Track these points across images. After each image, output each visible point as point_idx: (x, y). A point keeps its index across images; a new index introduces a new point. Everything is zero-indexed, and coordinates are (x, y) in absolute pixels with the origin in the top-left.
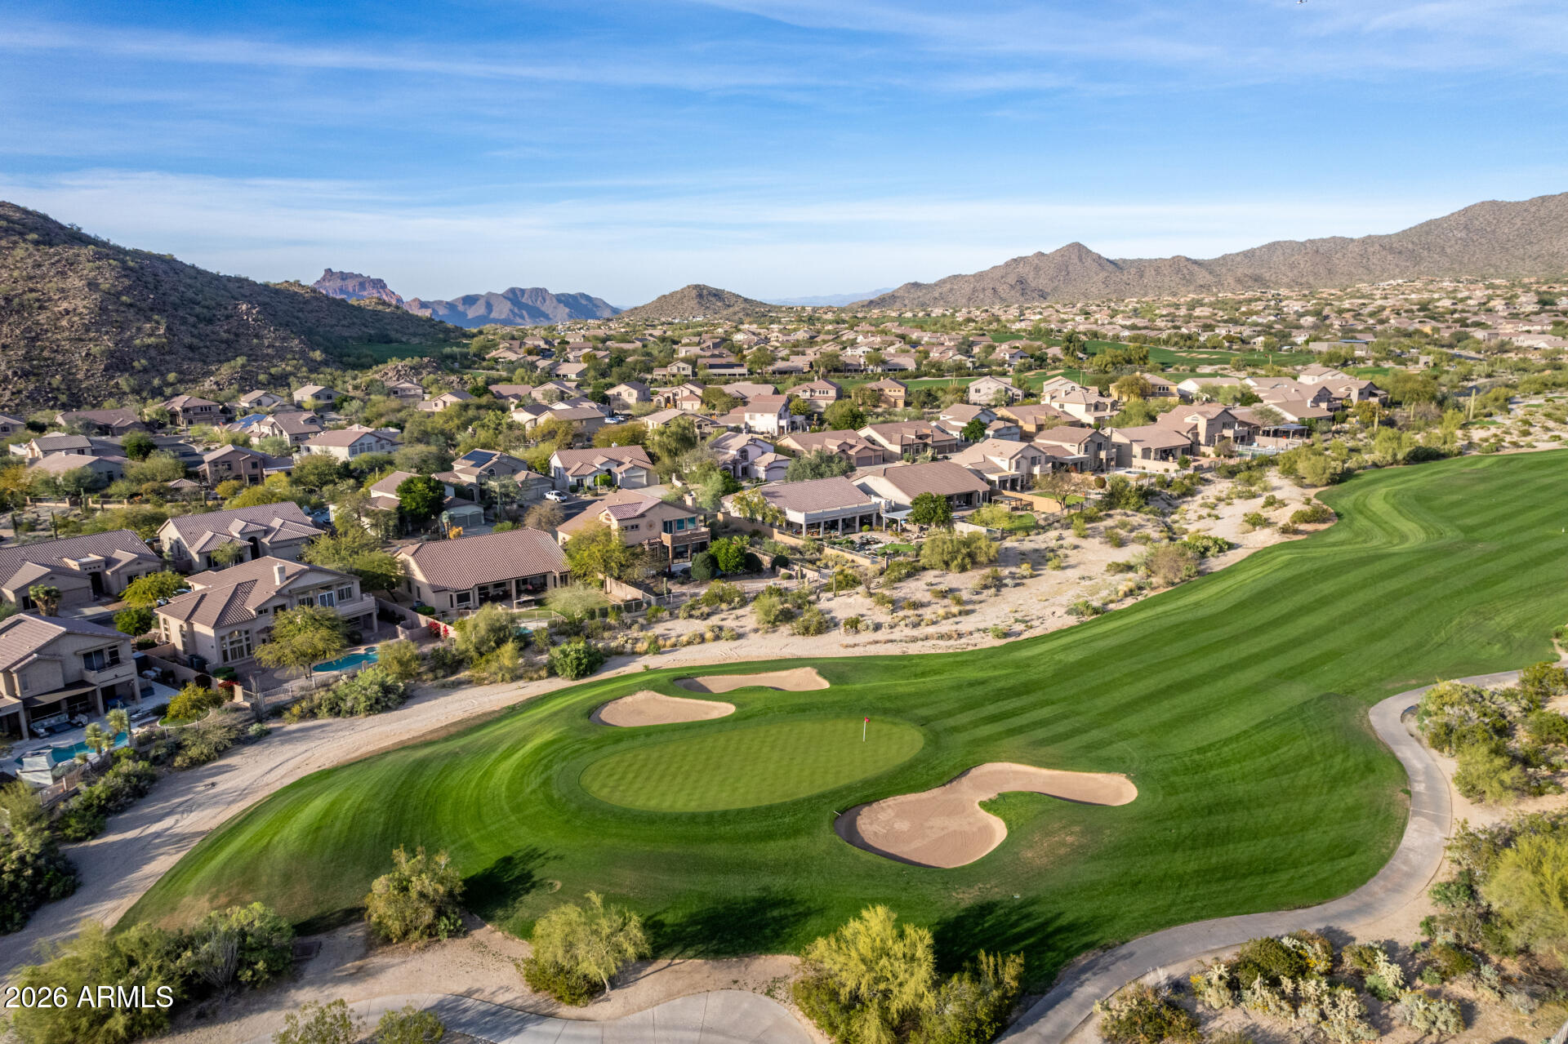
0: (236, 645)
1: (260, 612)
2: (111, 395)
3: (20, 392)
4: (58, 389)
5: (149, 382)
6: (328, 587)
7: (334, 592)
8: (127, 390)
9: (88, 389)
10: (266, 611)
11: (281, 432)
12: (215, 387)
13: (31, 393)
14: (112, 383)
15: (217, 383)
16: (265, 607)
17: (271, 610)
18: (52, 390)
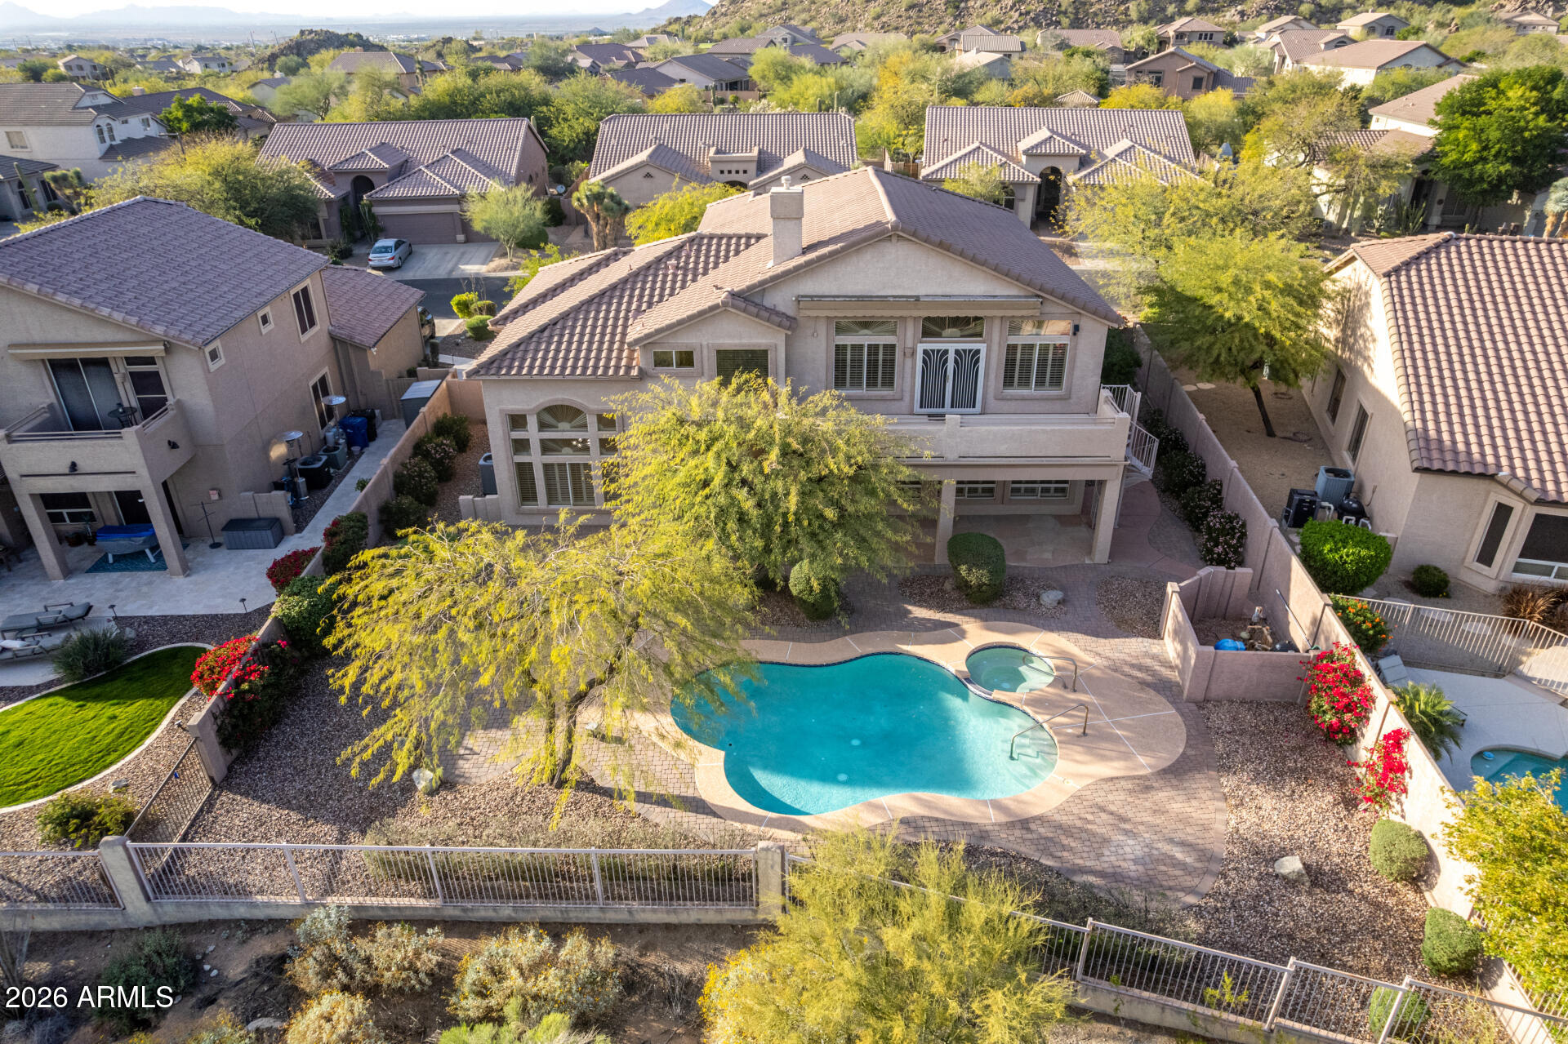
0: (566, 458)
1: (662, 361)
2: (1116, 22)
3: (1028, 13)
4: (1065, 13)
5: (1164, 10)
6: (967, 324)
7: (990, 351)
8: (1134, 15)
9: (1095, 14)
10: (686, 359)
11: (1284, 59)
12: (1237, 18)
13: (1037, 15)
14: (1122, 8)
15: (1242, 14)
16: (685, 341)
17: (707, 360)
18: (1059, 13)
